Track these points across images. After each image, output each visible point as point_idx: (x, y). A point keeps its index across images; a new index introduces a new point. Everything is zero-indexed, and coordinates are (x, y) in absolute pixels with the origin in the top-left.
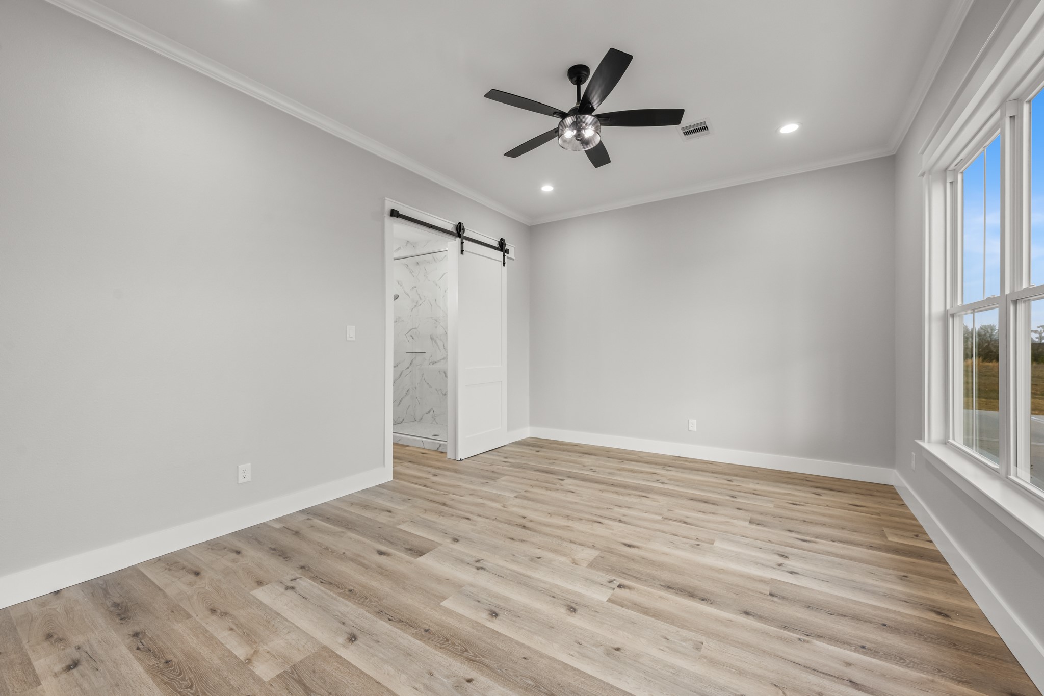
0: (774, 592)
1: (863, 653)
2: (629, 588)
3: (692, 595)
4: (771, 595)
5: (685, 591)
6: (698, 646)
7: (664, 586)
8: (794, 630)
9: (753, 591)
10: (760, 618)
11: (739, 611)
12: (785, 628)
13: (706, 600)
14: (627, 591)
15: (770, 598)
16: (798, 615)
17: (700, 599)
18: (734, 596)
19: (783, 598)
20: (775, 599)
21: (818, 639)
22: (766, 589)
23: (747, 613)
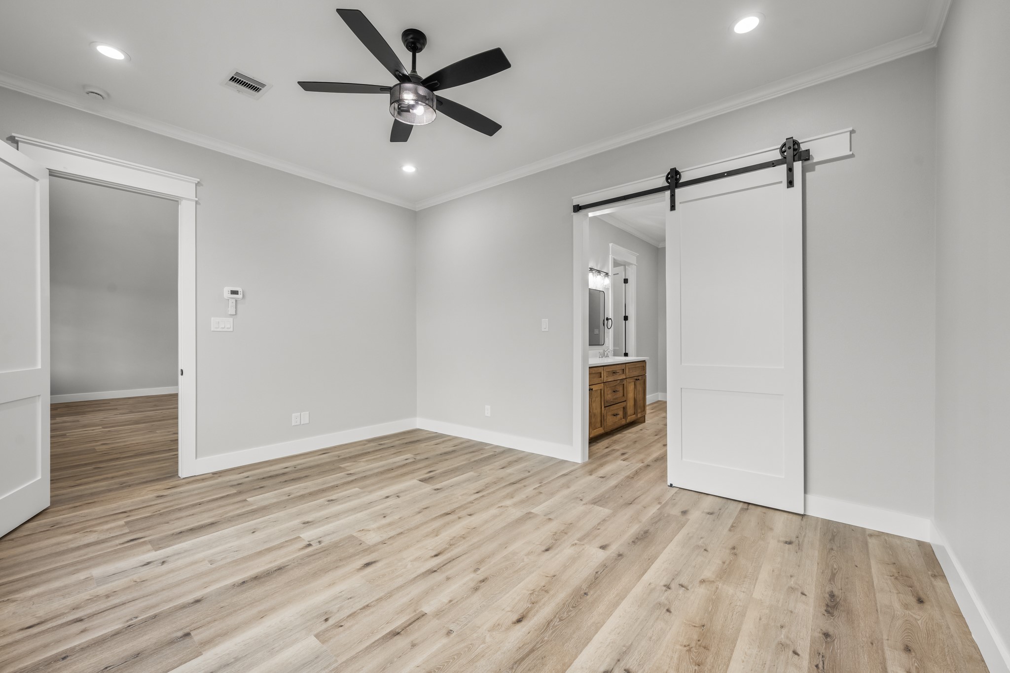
0: (187, 640)
1: (63, 652)
2: (303, 548)
3: (256, 578)
4: (188, 635)
5: (265, 576)
6: (211, 562)
7: (284, 567)
8: (145, 621)
9: (209, 623)
10: (184, 607)
11: (206, 598)
12: (155, 616)
13: (240, 584)
14: (300, 547)
15: (187, 630)
16: (147, 637)
17: (246, 581)
18: (222, 605)
19: (172, 642)
20: (180, 634)
21: (117, 631)
22: (198, 636)
23: (197, 601)
